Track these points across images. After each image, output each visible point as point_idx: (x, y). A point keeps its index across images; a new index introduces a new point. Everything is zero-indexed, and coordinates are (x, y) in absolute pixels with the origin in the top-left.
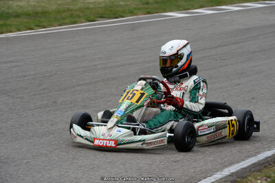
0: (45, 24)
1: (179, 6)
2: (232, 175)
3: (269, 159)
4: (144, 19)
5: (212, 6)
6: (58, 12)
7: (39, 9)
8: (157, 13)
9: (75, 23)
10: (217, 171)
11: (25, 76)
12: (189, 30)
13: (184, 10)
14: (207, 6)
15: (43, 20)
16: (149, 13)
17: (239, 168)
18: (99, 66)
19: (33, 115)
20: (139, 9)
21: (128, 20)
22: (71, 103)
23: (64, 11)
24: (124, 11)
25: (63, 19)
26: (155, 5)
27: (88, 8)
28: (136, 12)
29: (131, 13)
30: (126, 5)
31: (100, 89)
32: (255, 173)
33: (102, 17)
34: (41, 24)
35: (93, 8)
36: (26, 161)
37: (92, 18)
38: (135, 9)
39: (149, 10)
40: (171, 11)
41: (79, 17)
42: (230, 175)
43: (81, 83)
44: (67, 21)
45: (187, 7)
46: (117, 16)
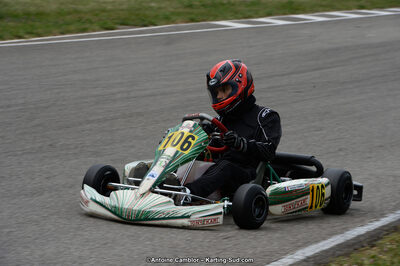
0: (40, 31)
1: (236, 13)
2: (307, 260)
3: (362, 238)
4: (185, 29)
5: (285, 14)
6: (60, 13)
7: (32, 9)
8: (204, 20)
9: (84, 30)
10: (286, 254)
11: (9, 106)
12: (251, 47)
13: (244, 18)
14: (278, 14)
15: (37, 24)
16: (192, 20)
17: (317, 251)
18: (119, 96)
19: (20, 163)
20: (179, 14)
21: (162, 30)
22: (76, 148)
23: (69, 13)
24: (156, 17)
25: (68, 24)
26: (203, 10)
27: (104, 11)
28: (174, 18)
29: (167, 19)
30: (160, 8)
32: (341, 258)
33: (124, 23)
34: (35, 31)
35: (111, 10)
36: (7, 230)
37: (110, 24)
38: (173, 13)
39: (193, 16)
40: (224, 19)
41: (91, 22)
42: (304, 260)
44: (72, 27)
45: (249, 14)
46: (146, 23)
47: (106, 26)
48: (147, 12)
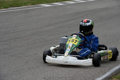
1: (47, 1)
4: (31, 7)
8: (37, 4)
12: (52, 13)
13: (49, 3)
14: (60, 1)
16: (33, 4)
20: (29, 2)
21: (24, 8)
24: (22, 4)
27: (5, 2)
28: (27, 4)
29: (25, 4)
30: (22, 1)
31: (12, 44)
33: (11, 6)
35: (7, 2)
38: (27, 2)
40: (43, 4)
43: (2, 40)
45: (51, 2)
46: (18, 6)
47: (5, 7)
48: (19, 2)
